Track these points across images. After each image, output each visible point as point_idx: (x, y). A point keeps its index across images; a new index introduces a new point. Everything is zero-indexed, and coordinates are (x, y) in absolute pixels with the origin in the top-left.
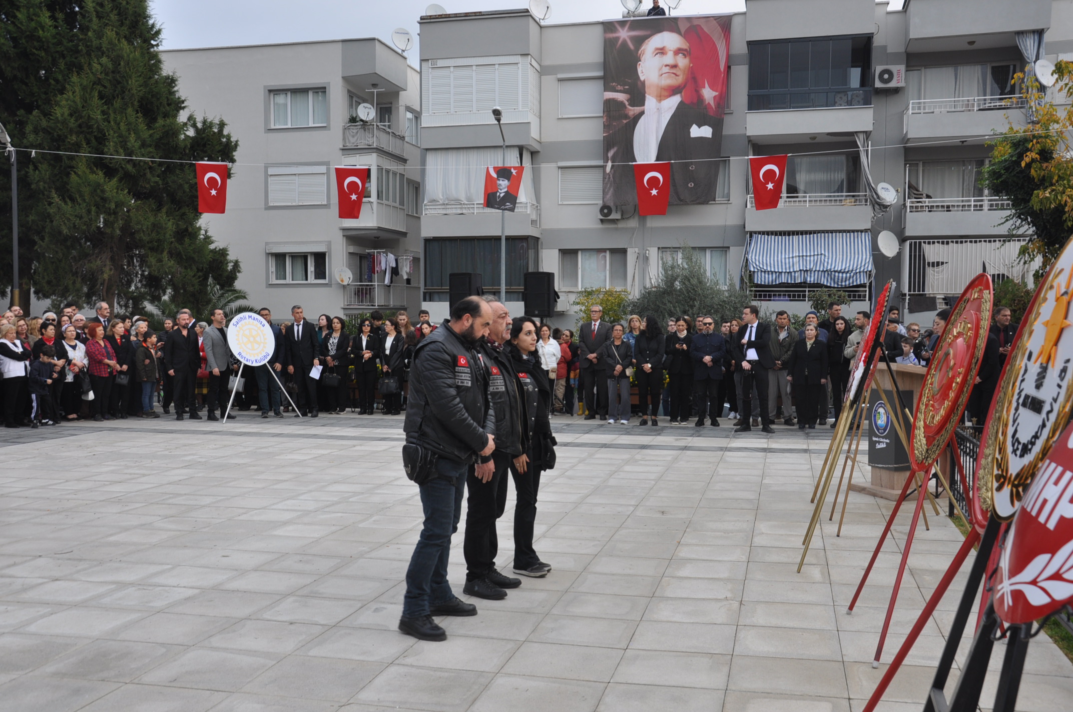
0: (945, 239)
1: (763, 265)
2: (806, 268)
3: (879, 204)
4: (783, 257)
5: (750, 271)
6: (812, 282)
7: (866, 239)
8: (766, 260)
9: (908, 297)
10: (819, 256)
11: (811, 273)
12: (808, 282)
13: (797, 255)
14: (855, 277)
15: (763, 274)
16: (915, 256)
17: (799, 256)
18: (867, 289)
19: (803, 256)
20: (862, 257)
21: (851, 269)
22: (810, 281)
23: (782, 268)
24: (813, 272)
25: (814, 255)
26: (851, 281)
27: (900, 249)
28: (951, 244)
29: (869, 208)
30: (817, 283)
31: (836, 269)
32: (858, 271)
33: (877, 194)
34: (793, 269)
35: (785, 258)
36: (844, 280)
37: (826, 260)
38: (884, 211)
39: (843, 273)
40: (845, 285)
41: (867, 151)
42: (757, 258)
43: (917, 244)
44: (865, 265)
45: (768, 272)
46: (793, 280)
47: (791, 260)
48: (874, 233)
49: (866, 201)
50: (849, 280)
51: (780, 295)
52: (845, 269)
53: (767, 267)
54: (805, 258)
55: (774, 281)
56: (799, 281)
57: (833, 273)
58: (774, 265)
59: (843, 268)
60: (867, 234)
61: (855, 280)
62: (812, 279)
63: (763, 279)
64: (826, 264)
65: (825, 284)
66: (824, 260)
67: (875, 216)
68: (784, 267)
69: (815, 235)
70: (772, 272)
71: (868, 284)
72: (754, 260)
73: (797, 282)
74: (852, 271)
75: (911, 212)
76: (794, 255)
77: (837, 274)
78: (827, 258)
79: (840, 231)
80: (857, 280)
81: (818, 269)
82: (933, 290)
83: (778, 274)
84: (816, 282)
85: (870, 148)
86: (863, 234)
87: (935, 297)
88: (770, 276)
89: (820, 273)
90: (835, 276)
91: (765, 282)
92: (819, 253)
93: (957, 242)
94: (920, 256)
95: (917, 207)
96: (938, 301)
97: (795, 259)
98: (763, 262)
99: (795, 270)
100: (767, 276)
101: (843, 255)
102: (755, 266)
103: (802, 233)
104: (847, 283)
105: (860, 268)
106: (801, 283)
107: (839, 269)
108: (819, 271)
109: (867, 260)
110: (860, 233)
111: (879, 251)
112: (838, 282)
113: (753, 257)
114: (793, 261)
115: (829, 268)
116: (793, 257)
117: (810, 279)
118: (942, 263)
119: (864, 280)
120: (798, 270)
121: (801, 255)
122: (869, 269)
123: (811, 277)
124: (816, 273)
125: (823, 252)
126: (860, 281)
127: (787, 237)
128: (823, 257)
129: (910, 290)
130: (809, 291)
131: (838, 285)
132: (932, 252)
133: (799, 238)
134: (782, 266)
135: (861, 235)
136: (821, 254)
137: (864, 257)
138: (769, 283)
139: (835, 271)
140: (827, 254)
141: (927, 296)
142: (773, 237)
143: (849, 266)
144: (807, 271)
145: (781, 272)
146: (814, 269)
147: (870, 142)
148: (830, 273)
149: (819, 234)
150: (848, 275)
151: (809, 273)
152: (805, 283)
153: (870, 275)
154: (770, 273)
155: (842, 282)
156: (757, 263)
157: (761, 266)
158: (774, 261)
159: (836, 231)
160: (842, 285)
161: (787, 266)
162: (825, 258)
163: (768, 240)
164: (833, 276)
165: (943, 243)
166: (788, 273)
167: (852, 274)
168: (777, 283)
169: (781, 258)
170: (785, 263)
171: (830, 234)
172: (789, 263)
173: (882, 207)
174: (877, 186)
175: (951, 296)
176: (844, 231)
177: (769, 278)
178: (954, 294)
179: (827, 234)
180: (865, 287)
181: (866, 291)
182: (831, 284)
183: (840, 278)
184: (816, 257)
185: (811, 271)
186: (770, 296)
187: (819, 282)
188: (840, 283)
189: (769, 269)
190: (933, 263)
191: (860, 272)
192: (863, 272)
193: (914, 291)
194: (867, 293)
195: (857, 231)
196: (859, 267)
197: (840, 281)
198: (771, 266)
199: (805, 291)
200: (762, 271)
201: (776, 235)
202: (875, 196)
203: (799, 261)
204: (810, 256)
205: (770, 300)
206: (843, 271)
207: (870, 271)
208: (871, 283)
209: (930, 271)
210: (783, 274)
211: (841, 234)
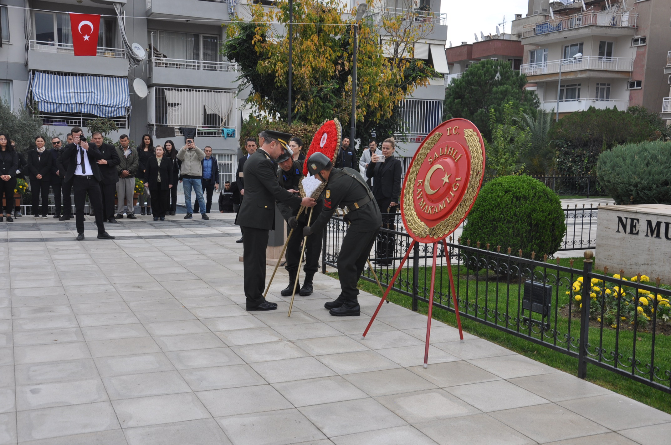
0: (179, 88)
1: (46, 97)
2: (81, 101)
3: (134, 59)
4: (62, 92)
5: (35, 101)
6: (86, 113)
7: (125, 82)
8: (48, 93)
9: (155, 127)
10: (90, 94)
11: (84, 106)
12: (83, 113)
13: (73, 91)
14: (118, 111)
15: (46, 104)
16: (160, 98)
17: (75, 92)
18: (127, 120)
19: (77, 92)
20: (123, 97)
21: (115, 104)
22: (84, 112)
23: (61, 101)
24: (86, 105)
25: (86, 92)
26: (115, 113)
27: (149, 92)
28: (183, 91)
29: (126, 61)
30: (90, 114)
31: (104, 104)
32: (120, 106)
33: (131, 50)
34: (71, 102)
35: (64, 93)
36: (110, 112)
37: (96, 97)
38: (137, 64)
39: (109, 107)
40: (111, 116)
41: (123, 18)
42: (40, 91)
43: (161, 90)
44: (125, 102)
45: (50, 102)
46: (71, 110)
47: (68, 95)
48: (130, 79)
49: (124, 54)
50: (114, 112)
51: (60, 121)
52: (110, 104)
53: (49, 99)
54: (79, 94)
55: (55, 110)
56: (76, 112)
57: (102, 107)
58: (55, 98)
59: (109, 103)
60: (125, 79)
61: (118, 113)
62: (86, 110)
63: (46, 108)
64: (96, 100)
65: (96, 114)
66: (94, 97)
67: (131, 66)
68: (63, 100)
69: (86, 77)
70: (53, 103)
71: (127, 116)
72: (37, 93)
73: (73, 112)
74: (116, 106)
75: (156, 66)
76: (71, 91)
77: (104, 108)
78: (96, 95)
79: (105, 76)
80: (119, 113)
81: (90, 103)
82: (172, 123)
83: (58, 105)
84: (88, 113)
85: (125, 17)
86: (123, 79)
87: (174, 128)
88: (52, 106)
89: (92, 106)
90: (103, 109)
91: (48, 111)
92: (90, 91)
93: (187, 90)
94: (163, 98)
95: (160, 63)
96: (176, 130)
97: (71, 94)
98: (45, 95)
99: (72, 103)
100: (49, 106)
101: (108, 94)
102: (38, 97)
103: (76, 75)
104: (112, 115)
105: (122, 104)
106: (77, 113)
107: (106, 104)
108: (90, 105)
109: (126, 99)
110: (120, 79)
111: (135, 92)
112: (105, 113)
113: (37, 90)
114: (70, 96)
115: (98, 103)
116: (70, 93)
117: (84, 110)
118: (178, 104)
119: (123, 113)
120: (74, 102)
121: (76, 91)
122: (128, 105)
123: (84, 108)
124: (89, 106)
125: (93, 91)
126: (122, 114)
127: (64, 77)
128: (93, 94)
129: (156, 122)
130: (83, 119)
131: (105, 115)
132: (171, 96)
133: (73, 78)
134: (61, 99)
135: (121, 80)
136: (92, 92)
137: (124, 96)
138: (51, 111)
139: (103, 106)
140: (96, 92)
141: (168, 126)
142: (53, 76)
143: (114, 102)
144: (81, 104)
145: (61, 104)
146: (87, 103)
147: (125, 12)
148: (99, 106)
149: (89, 77)
150: (113, 109)
151: (83, 105)
152: (80, 113)
153: (128, 110)
154: (52, 103)
155: (108, 114)
156: (41, 95)
157: (44, 98)
158: (54, 94)
159: (102, 76)
160: (108, 116)
161: (66, 99)
162: (95, 95)
163: (48, 78)
164: (101, 109)
165: (178, 90)
166: (66, 104)
167: (116, 108)
168: (58, 112)
169: (60, 93)
170: (64, 97)
171: (98, 78)
172: (67, 97)
173: (136, 61)
174: (131, 45)
175: (184, 127)
176: (109, 76)
177: (51, 107)
178: (186, 126)
179: (95, 77)
180: (125, 118)
181: (125, 121)
182: (100, 115)
183: (107, 111)
184: (88, 94)
185: (84, 105)
186: (52, 122)
187: (91, 113)
188: (107, 115)
189: (51, 101)
190: (172, 104)
191: (121, 107)
192: (124, 107)
193: (160, 123)
194: (127, 123)
195: (118, 77)
196: (120, 103)
197: (107, 113)
198: (52, 99)
199: (80, 119)
200: (45, 102)
201: (55, 74)
202: (130, 52)
203: (75, 96)
204: (83, 93)
205: (52, 125)
206: (109, 106)
207: (129, 107)
208: (129, 116)
209: (169, 109)
210: (62, 105)
211: (106, 78)
